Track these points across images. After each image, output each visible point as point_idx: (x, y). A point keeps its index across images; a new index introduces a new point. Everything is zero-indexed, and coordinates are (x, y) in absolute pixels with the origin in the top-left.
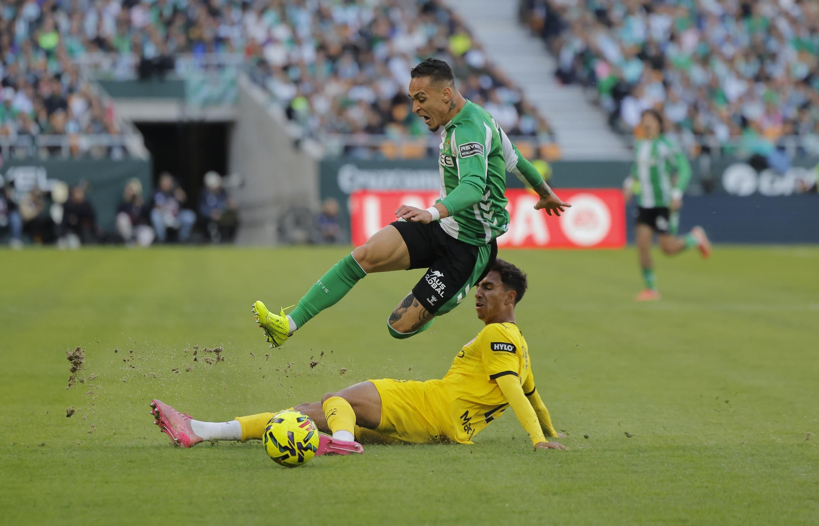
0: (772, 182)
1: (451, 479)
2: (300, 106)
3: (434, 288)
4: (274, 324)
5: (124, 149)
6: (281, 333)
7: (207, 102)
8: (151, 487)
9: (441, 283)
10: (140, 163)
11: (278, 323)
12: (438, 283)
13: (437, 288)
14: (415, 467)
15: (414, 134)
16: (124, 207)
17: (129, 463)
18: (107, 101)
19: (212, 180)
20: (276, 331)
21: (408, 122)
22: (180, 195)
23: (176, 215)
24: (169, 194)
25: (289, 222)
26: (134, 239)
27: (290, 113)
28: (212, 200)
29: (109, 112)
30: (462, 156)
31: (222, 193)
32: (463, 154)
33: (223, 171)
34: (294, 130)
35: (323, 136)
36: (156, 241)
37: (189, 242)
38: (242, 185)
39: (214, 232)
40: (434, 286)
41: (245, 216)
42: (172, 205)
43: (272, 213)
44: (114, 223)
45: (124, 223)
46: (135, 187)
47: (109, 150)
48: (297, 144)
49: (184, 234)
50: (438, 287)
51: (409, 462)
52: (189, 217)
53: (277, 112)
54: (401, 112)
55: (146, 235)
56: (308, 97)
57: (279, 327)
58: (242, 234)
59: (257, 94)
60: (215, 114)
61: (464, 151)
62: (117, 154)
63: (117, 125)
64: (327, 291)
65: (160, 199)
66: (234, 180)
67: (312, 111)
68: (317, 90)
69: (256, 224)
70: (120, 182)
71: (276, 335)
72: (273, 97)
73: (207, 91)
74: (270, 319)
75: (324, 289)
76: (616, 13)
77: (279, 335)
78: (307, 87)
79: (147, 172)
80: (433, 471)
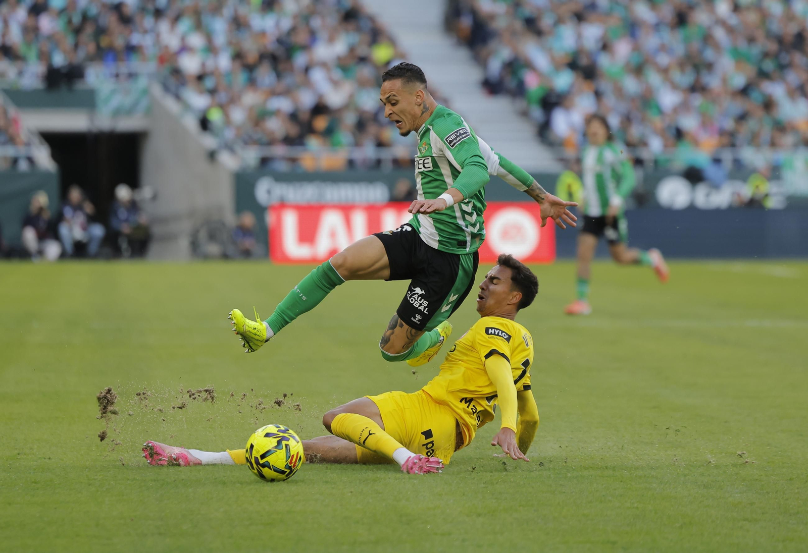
0: (708, 195)
1: (371, 501)
2: (215, 116)
3: (417, 307)
4: (251, 332)
5: (31, 160)
7: (118, 113)
8: (55, 508)
9: (423, 300)
10: (47, 174)
11: (256, 331)
12: (420, 300)
13: (419, 306)
14: (333, 488)
15: (334, 145)
16: (30, 220)
17: (34, 484)
18: (12, 111)
19: (123, 193)
21: (329, 133)
22: (89, 208)
23: (85, 229)
24: (78, 208)
25: (203, 235)
26: (41, 253)
27: (205, 124)
28: (123, 214)
29: (15, 122)
30: (452, 147)
31: (134, 206)
32: (451, 145)
33: (134, 183)
34: (209, 141)
35: (238, 148)
36: (63, 256)
38: (155, 197)
39: (124, 245)
40: (416, 305)
41: (157, 230)
42: (80, 218)
43: (186, 227)
44: (19, 236)
45: (30, 236)
46: (42, 199)
47: (15, 161)
48: (212, 155)
49: (93, 248)
50: (421, 305)
51: (327, 482)
52: (98, 231)
53: (191, 123)
54: (321, 123)
55: (53, 249)
56: (223, 107)
58: (154, 248)
59: (170, 104)
60: (126, 124)
61: (451, 142)
62: (23, 166)
64: (304, 298)
65: (68, 212)
66: (146, 192)
67: (227, 121)
68: (233, 100)
69: (169, 238)
70: (28, 193)
72: (187, 107)
73: (116, 101)
74: (247, 328)
75: (302, 296)
76: (546, 22)
78: (223, 96)
79: (55, 185)
80: (351, 492)
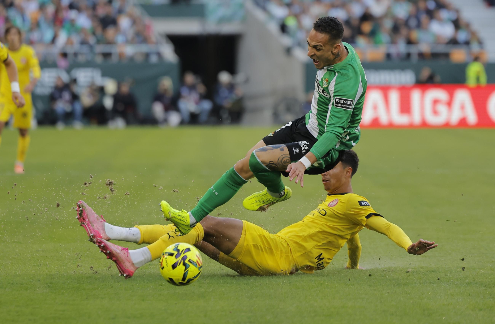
1: (402, 299)
2: (291, 23)
4: (176, 218)
5: (159, 55)
6: (183, 225)
7: (222, 20)
8: (176, 304)
10: (170, 65)
11: (180, 217)
14: (375, 290)
15: (376, 43)
16: (158, 97)
17: (160, 286)
18: (147, 20)
19: (224, 77)
20: (179, 223)
21: (372, 34)
22: (201, 89)
23: (197, 103)
24: (192, 88)
25: (282, 108)
26: (166, 121)
27: (283, 28)
28: (224, 93)
29: (147, 27)
31: (231, 87)
33: (232, 70)
34: (286, 41)
36: (182, 123)
37: (207, 123)
38: (247, 81)
39: (225, 115)
41: (249, 104)
42: (194, 96)
43: (269, 102)
44: (150, 109)
45: (158, 109)
46: (167, 83)
47: (147, 55)
48: (288, 51)
49: (203, 117)
51: (370, 286)
52: (207, 105)
53: (274, 28)
54: (367, 27)
55: (174, 118)
56: (297, 16)
57: (181, 220)
58: (247, 117)
59: (259, 14)
60: (227, 29)
62: (154, 59)
63: (153, 38)
64: (216, 194)
65: (185, 92)
66: (240, 77)
67: (300, 26)
68: (304, 11)
69: (257, 110)
70: (156, 78)
71: (180, 226)
72: (271, 16)
73: (222, 12)
74: (172, 214)
75: (215, 192)
77: (183, 226)
78: (296, 8)
79: (176, 72)
80: (388, 293)
